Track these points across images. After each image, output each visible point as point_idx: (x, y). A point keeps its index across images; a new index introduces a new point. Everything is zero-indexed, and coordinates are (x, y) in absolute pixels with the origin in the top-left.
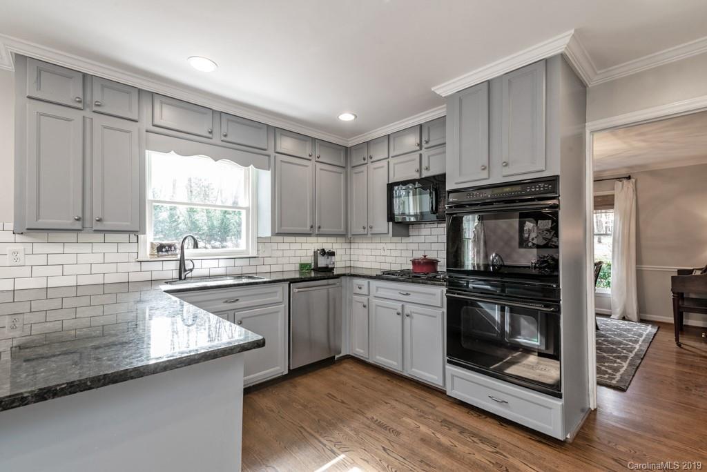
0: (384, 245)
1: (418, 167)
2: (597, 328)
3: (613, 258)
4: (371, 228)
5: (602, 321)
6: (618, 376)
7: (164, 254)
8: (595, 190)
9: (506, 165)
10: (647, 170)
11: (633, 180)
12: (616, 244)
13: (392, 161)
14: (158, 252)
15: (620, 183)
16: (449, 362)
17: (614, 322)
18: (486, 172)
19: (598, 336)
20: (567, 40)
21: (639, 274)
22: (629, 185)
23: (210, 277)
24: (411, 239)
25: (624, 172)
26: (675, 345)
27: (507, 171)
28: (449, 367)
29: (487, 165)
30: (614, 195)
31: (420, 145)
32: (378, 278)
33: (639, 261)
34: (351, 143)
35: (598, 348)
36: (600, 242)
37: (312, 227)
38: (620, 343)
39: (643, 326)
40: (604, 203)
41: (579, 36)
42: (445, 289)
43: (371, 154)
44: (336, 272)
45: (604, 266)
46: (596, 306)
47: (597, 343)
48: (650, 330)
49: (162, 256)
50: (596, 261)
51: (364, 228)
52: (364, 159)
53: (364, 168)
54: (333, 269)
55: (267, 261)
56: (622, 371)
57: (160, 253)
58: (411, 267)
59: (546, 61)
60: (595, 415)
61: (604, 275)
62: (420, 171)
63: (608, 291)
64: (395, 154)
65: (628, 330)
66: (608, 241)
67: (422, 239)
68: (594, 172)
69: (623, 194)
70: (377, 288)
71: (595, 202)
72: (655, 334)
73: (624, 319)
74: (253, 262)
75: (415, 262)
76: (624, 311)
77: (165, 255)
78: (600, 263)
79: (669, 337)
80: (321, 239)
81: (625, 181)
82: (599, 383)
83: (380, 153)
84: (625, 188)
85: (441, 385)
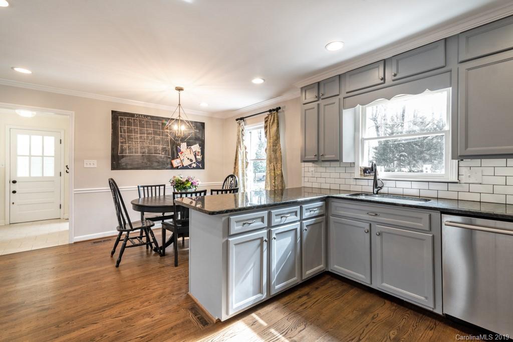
7: (368, 174)
14: (364, 173)
23: (403, 196)
49: (367, 176)
57: (365, 174)
77: (369, 176)
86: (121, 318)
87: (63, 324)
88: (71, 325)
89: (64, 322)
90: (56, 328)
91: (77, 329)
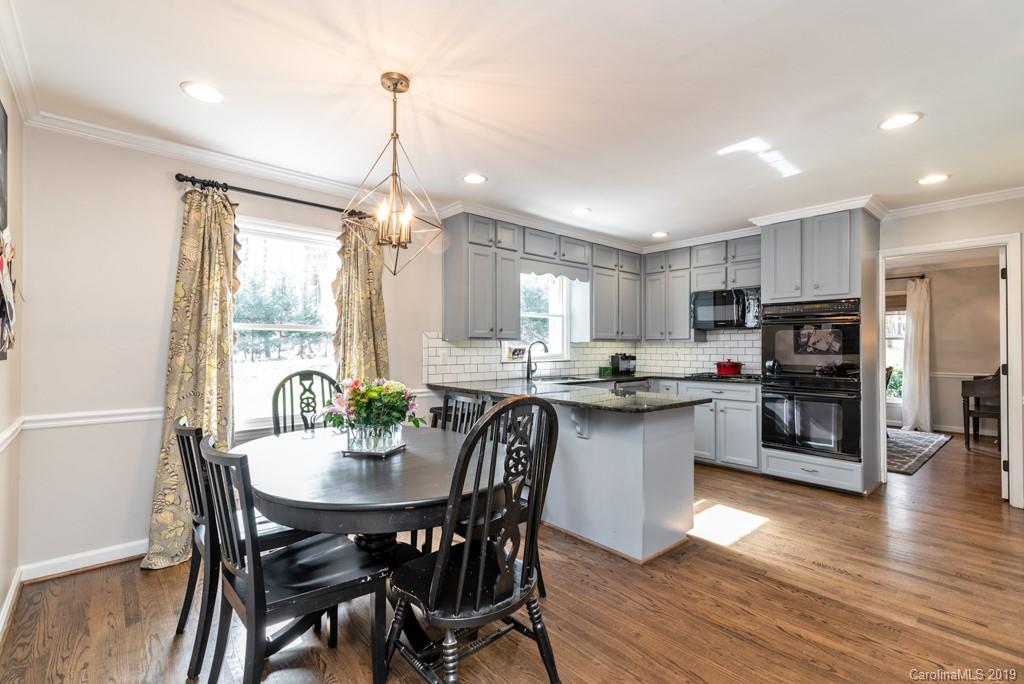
0: (676, 349)
1: (724, 279)
2: (888, 437)
3: (905, 366)
4: (670, 333)
5: (892, 432)
6: (906, 466)
8: (887, 290)
9: (817, 287)
10: (943, 268)
11: (927, 280)
12: (908, 350)
13: (695, 272)
14: (513, 355)
15: (913, 283)
16: (764, 446)
17: (905, 434)
18: (799, 292)
19: (888, 442)
20: (867, 200)
21: (933, 381)
22: (922, 285)
24: (708, 345)
25: (918, 271)
26: (965, 449)
27: (816, 292)
28: (763, 450)
29: (799, 285)
30: (905, 296)
31: (726, 259)
32: (687, 379)
33: (933, 367)
34: (646, 251)
35: (888, 451)
36: (890, 346)
37: (618, 333)
38: (911, 447)
39: (936, 435)
40: (896, 303)
41: (876, 197)
42: (760, 387)
43: (671, 263)
44: (637, 375)
45: (894, 374)
46: (888, 418)
47: (888, 447)
48: (943, 438)
50: (888, 366)
51: (662, 334)
52: (662, 268)
53: (661, 276)
54: (633, 372)
55: (577, 364)
56: (910, 464)
58: (715, 371)
59: (850, 212)
60: (885, 488)
61: (895, 384)
62: (726, 283)
63: (899, 401)
64: (699, 264)
65: (920, 439)
66: (899, 345)
67: (721, 344)
68: (886, 270)
69: (916, 294)
70: (688, 388)
71: (887, 303)
72: (947, 442)
73: (916, 430)
74: (568, 365)
75: (720, 365)
76: (917, 421)
77: (518, 358)
78: (891, 368)
79: (960, 444)
80: (621, 344)
81: (918, 280)
82: (889, 471)
83: (681, 263)
84: (919, 289)
85: (755, 465)
86: (746, 608)
87: (822, 666)
88: (813, 656)
89: (817, 669)
90: (838, 670)
91: (809, 641)
